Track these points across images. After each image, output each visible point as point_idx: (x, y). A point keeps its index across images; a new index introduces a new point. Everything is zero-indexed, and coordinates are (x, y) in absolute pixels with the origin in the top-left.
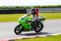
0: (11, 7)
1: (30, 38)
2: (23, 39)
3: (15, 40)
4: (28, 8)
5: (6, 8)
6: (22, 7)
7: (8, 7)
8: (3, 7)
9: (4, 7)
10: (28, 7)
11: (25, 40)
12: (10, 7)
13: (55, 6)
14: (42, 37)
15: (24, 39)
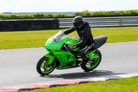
0: (24, 15)
1: (67, 85)
2: (51, 86)
3: (33, 89)
4: (63, 17)
5: (14, 17)
6: (50, 15)
7: (17, 15)
8: (7, 15)
9: (9, 15)
10: (62, 14)
11: (56, 88)
12: (22, 15)
13: (123, 12)
14: (94, 82)
15: (55, 86)
